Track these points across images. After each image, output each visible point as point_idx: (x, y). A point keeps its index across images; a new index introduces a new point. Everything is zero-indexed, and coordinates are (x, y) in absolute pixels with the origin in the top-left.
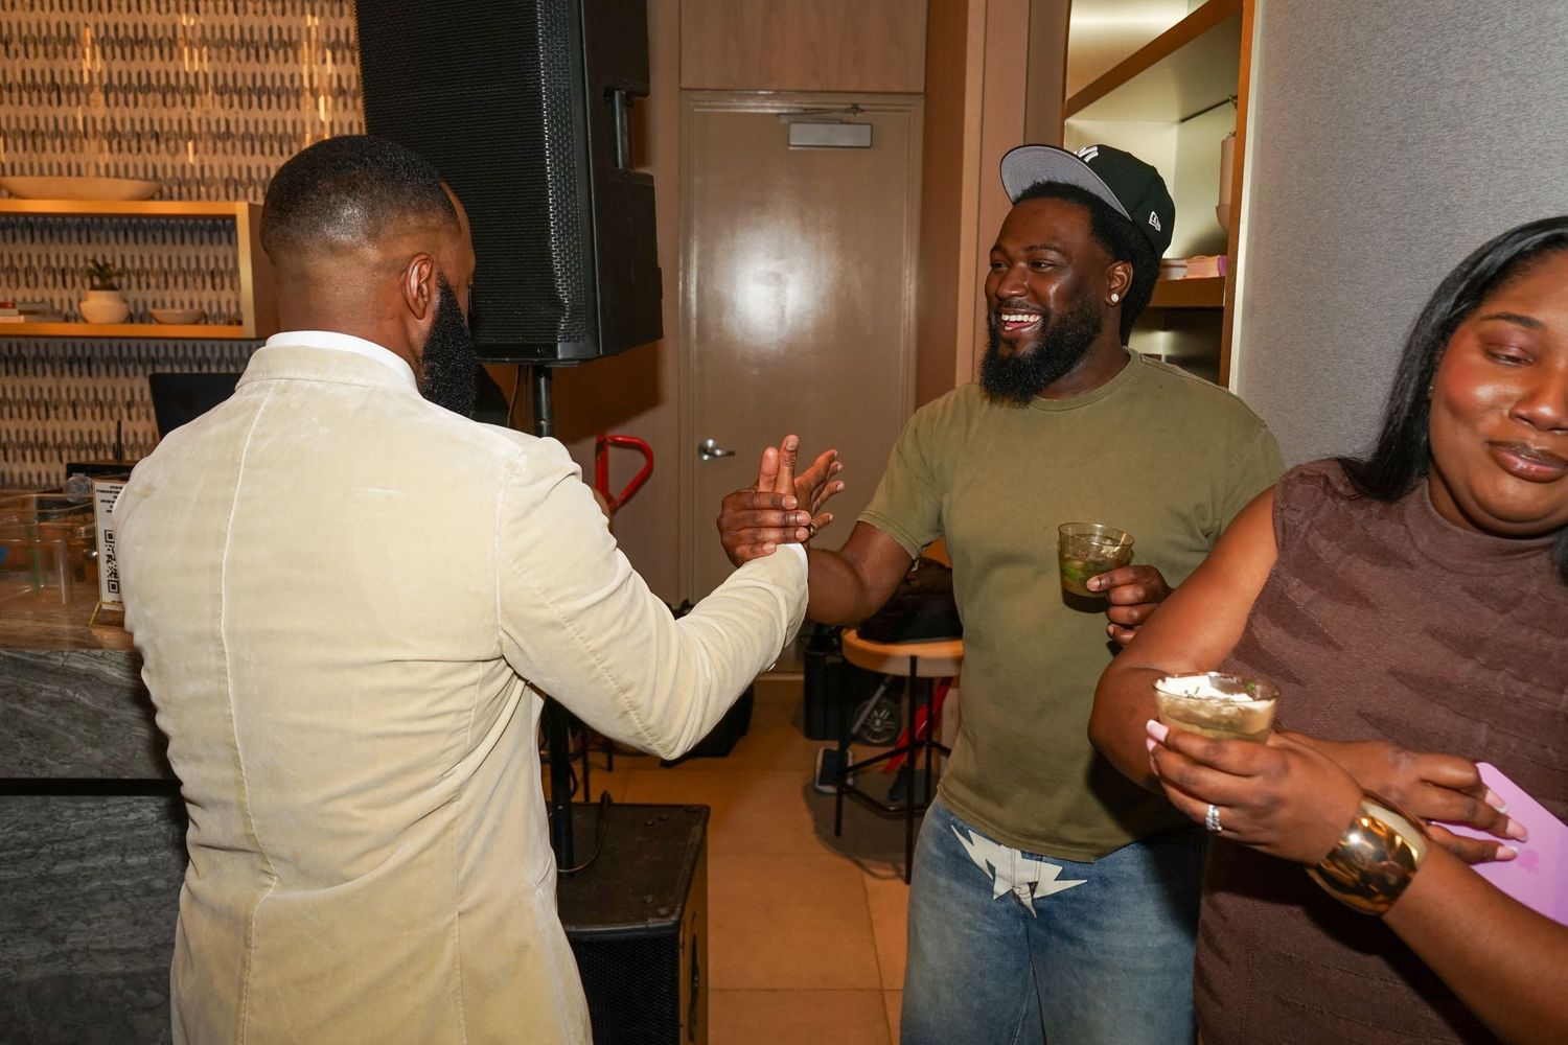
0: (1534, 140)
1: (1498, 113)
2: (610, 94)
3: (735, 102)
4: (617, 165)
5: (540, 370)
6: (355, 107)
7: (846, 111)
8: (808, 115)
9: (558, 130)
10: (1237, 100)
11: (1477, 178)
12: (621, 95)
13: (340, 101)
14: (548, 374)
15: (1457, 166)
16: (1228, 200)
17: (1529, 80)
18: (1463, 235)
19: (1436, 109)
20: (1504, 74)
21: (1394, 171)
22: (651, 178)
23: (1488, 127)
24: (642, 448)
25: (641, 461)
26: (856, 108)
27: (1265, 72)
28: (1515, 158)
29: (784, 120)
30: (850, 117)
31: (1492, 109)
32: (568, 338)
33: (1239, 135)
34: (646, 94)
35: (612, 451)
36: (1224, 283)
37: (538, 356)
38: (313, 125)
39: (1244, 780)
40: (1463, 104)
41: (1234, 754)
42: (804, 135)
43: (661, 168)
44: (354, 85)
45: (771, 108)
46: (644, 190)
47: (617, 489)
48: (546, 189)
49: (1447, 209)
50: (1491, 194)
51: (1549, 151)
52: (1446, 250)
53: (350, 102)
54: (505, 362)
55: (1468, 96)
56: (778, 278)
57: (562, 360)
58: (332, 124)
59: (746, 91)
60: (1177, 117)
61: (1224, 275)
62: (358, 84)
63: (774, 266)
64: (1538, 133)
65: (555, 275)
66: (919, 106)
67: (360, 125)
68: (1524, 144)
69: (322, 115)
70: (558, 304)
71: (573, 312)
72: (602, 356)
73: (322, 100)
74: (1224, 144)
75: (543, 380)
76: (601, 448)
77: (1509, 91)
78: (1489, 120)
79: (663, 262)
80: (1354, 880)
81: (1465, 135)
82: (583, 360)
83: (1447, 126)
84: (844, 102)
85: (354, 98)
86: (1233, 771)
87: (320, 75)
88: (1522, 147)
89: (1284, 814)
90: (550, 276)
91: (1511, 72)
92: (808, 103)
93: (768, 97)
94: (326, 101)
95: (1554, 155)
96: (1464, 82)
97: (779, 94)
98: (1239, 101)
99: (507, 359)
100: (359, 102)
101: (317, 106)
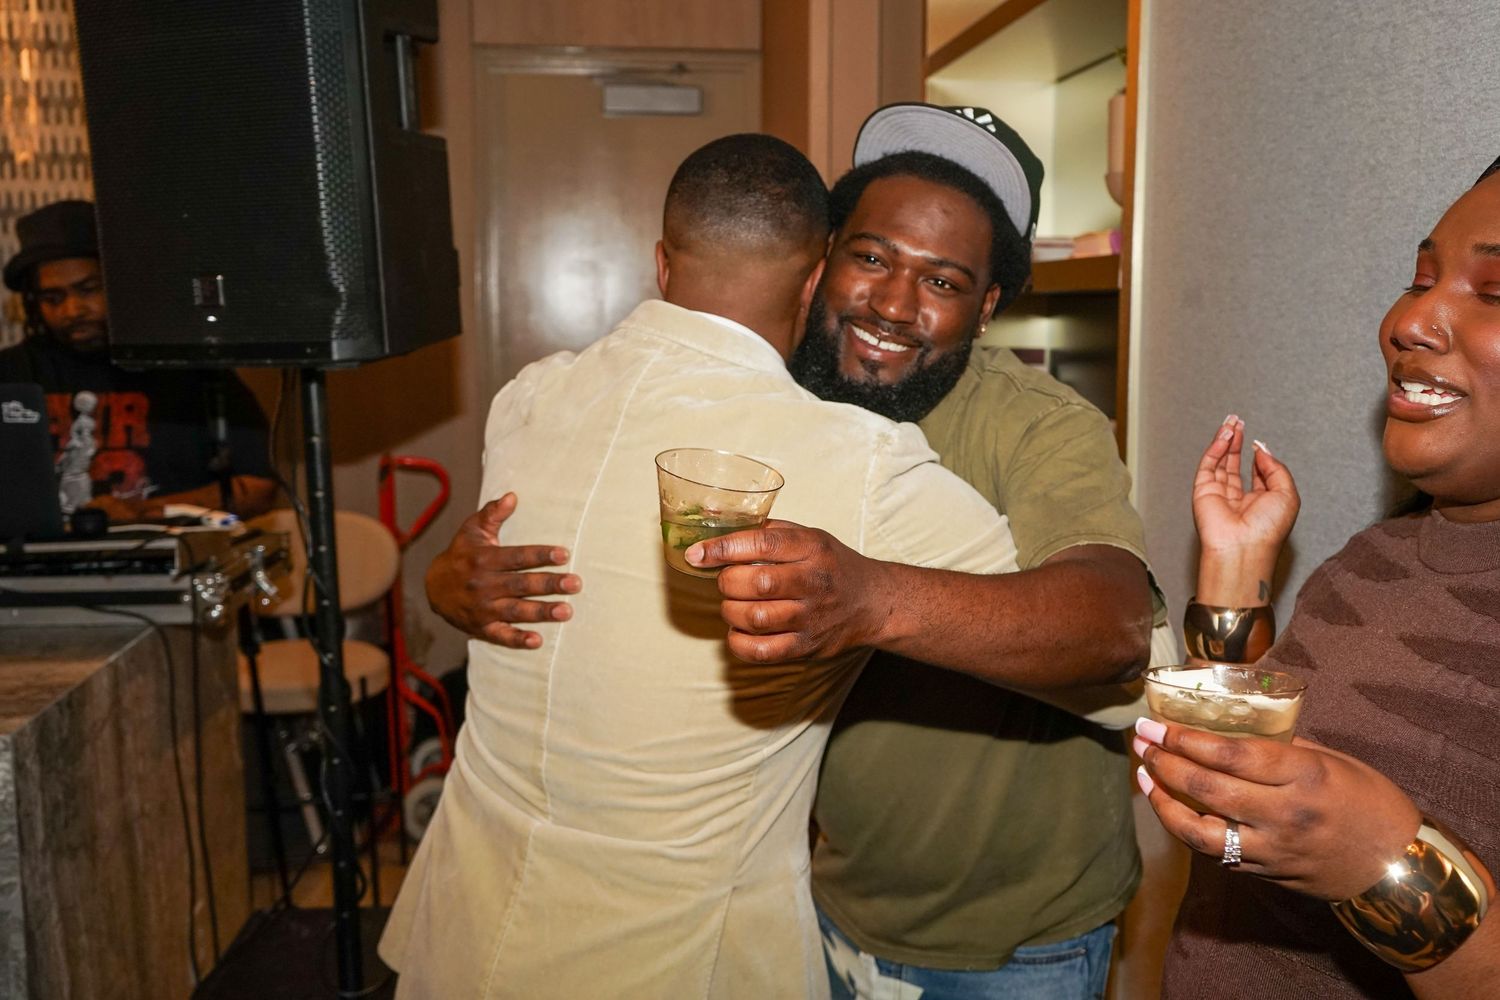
0: (1469, 89)
1: (1428, 58)
2: (390, 39)
3: (538, 60)
4: (400, 124)
5: (310, 375)
6: (67, 64)
7: (672, 72)
8: (625, 77)
9: (328, 81)
10: (1124, 55)
11: (1407, 133)
12: (404, 43)
13: (49, 57)
14: (321, 379)
15: (1383, 120)
16: (1119, 167)
17: (1461, 20)
18: (1393, 198)
19: (1355, 56)
20: (1432, 15)
21: (1310, 127)
22: (442, 142)
23: (1416, 76)
24: (434, 471)
25: (434, 488)
26: (681, 69)
27: (1158, 21)
28: (1449, 108)
29: (597, 82)
30: (675, 78)
31: (1420, 54)
32: (345, 333)
33: (1129, 92)
34: (434, 40)
35: (400, 478)
36: (1118, 261)
37: (307, 356)
38: (14, 85)
39: (1273, 790)
40: (1387, 50)
41: (1255, 757)
42: (621, 100)
43: (454, 129)
44: (66, 37)
45: (580, 69)
46: (436, 156)
47: (406, 521)
48: (313, 154)
49: (1373, 169)
50: (1422, 151)
51: (1487, 100)
52: (1374, 215)
53: (61, 57)
54: (267, 365)
55: (1392, 40)
56: (594, 268)
57: (341, 361)
58: (38, 85)
59: (550, 48)
60: (1052, 75)
61: (1117, 251)
62: (71, 34)
63: (588, 254)
64: (1473, 81)
65: (327, 258)
66: (754, 67)
67: (75, 86)
68: (1458, 93)
69: (26, 72)
70: (332, 291)
71: (351, 303)
72: (387, 357)
73: (25, 55)
74: (1111, 104)
75: (314, 388)
76: (386, 472)
77: (1438, 33)
78: (1416, 67)
79: (459, 241)
80: (1395, 926)
81: (1390, 85)
82: (364, 362)
83: (1370, 74)
84: (665, 61)
85: (67, 53)
86: (1255, 779)
87: (23, 26)
88: (1457, 97)
89: (1322, 833)
90: (322, 260)
91: (1440, 12)
92: (625, 61)
93: (576, 56)
94: (30, 58)
95: (1492, 104)
96: (1386, 24)
97: (591, 51)
98: (1130, 55)
99: (269, 362)
100: (74, 58)
101: (18, 62)
